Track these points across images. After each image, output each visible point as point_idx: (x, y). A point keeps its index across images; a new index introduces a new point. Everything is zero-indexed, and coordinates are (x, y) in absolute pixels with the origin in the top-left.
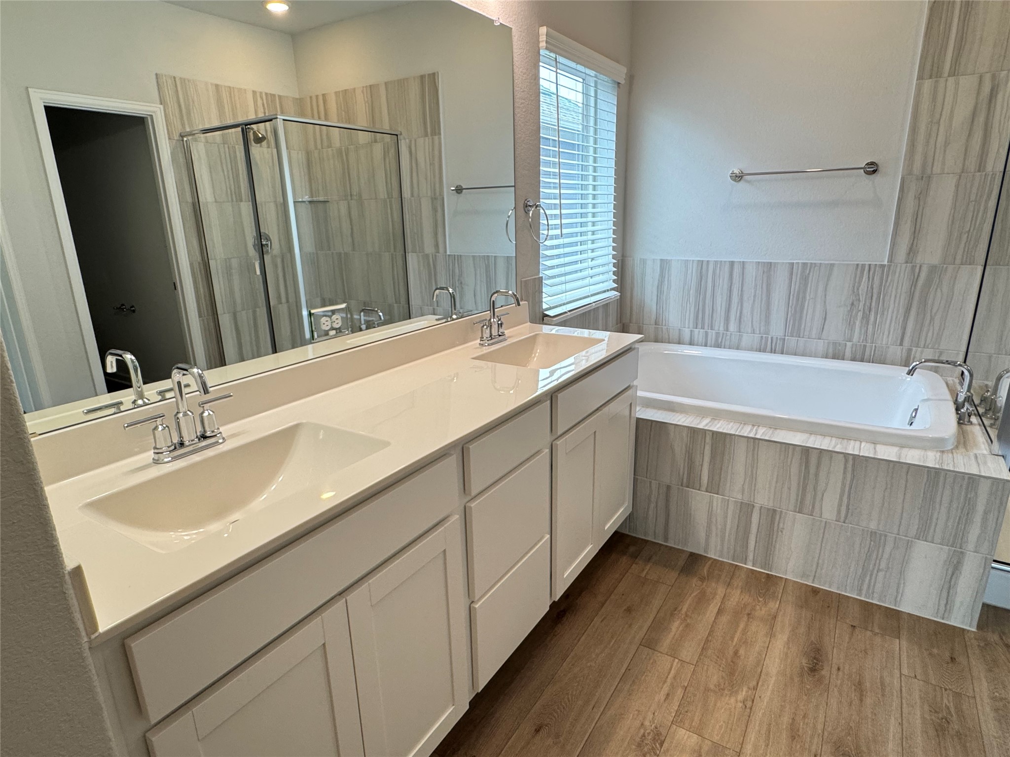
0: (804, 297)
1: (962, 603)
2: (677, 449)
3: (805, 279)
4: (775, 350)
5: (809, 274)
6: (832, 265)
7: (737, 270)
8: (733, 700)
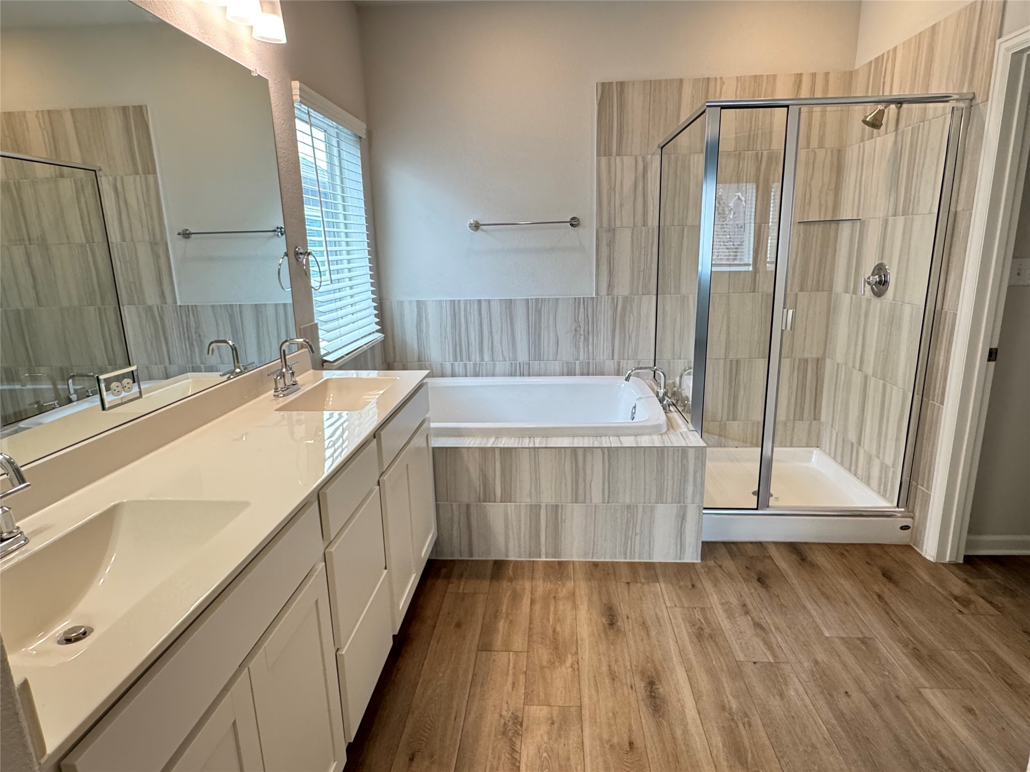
0: (540, 327)
1: (690, 543)
2: (471, 469)
3: (539, 312)
4: (523, 374)
5: (541, 308)
6: (557, 299)
7: (484, 306)
8: (563, 668)
